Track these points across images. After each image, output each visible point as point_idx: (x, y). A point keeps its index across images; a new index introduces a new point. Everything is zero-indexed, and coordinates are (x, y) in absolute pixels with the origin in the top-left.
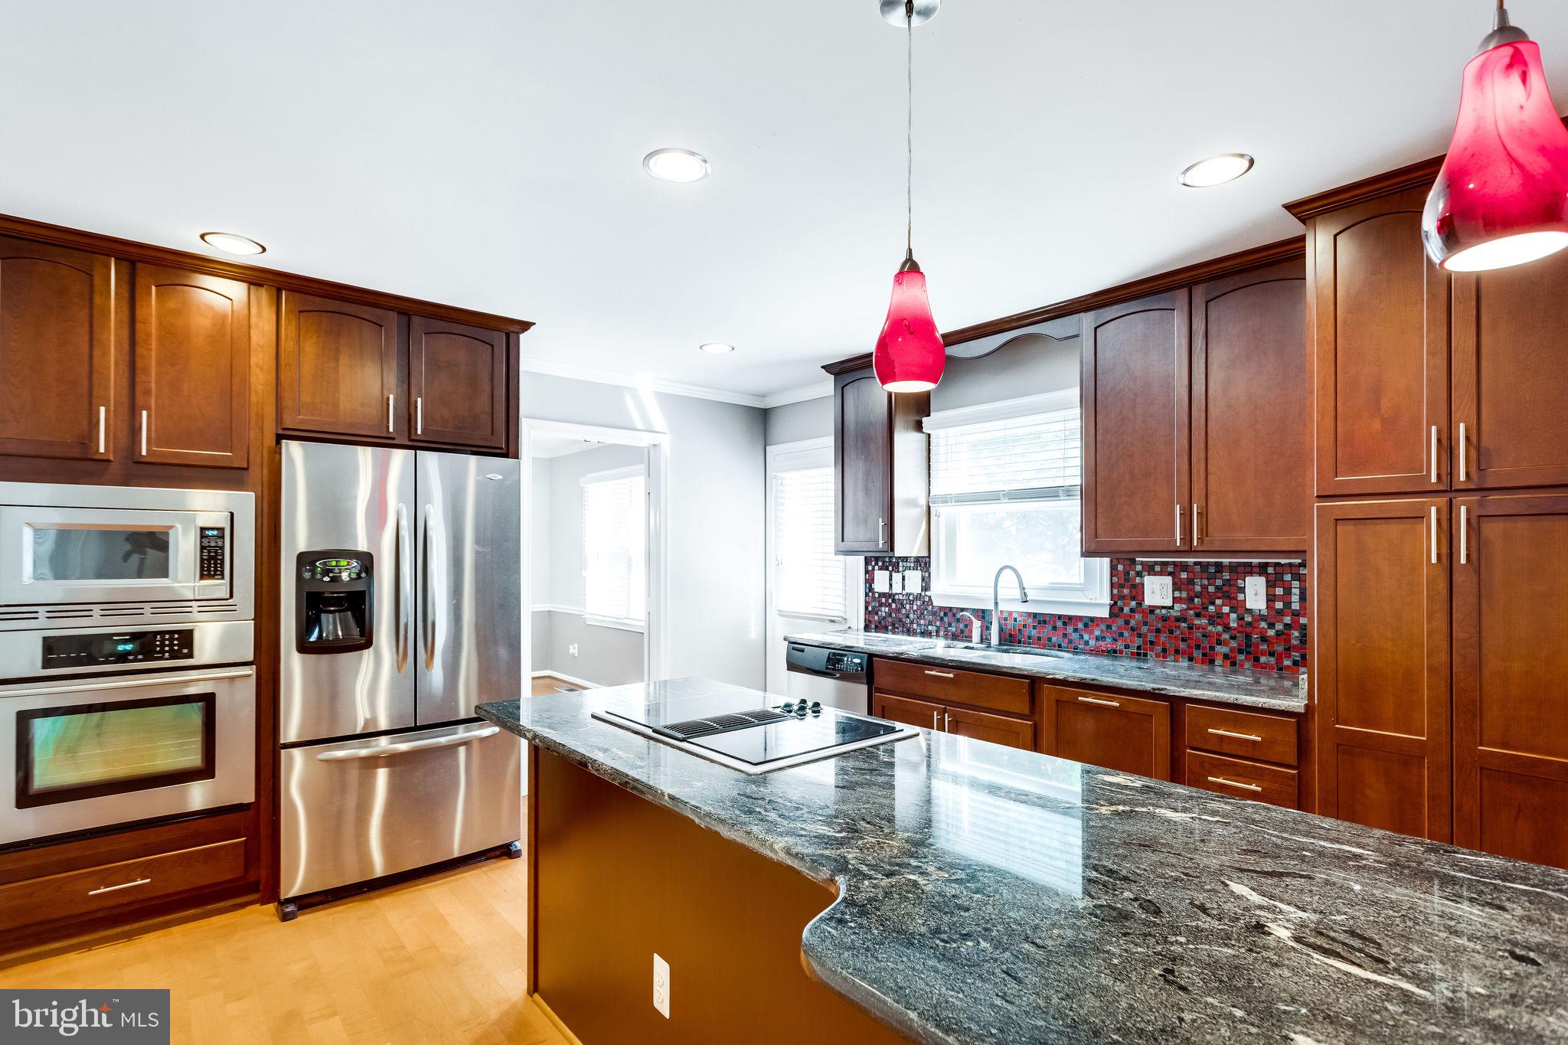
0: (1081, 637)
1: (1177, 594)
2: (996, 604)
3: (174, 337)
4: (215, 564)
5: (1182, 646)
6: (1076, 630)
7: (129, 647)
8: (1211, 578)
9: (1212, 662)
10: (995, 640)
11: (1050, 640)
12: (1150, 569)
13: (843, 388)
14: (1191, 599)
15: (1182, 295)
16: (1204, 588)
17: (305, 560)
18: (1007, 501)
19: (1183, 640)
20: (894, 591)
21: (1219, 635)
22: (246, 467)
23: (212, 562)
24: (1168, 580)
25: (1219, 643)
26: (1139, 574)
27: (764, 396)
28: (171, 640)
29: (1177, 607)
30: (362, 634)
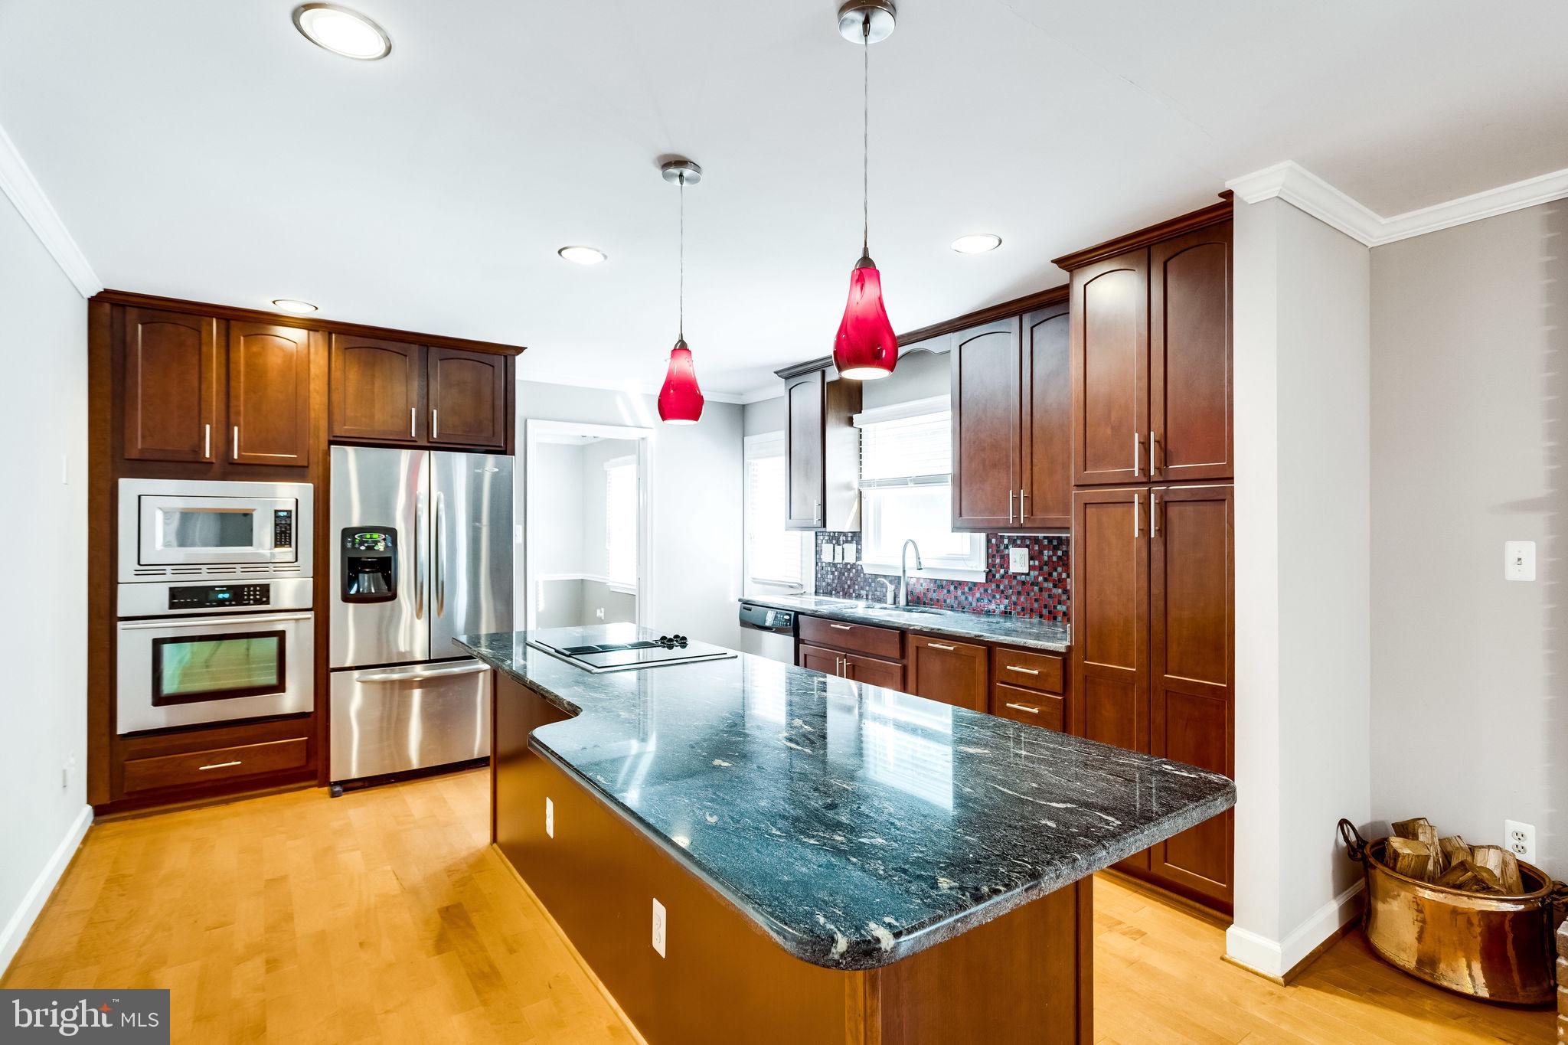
0: (966, 598)
1: (1032, 563)
2: (904, 571)
3: (256, 371)
4: (285, 536)
5: (1036, 605)
6: (963, 593)
7: (226, 596)
8: (1055, 549)
9: (1055, 618)
10: (902, 601)
11: (945, 601)
12: (1013, 542)
13: (790, 390)
14: (1041, 568)
15: (1015, 320)
16: (1050, 557)
17: (347, 533)
18: (913, 485)
19: (1036, 600)
20: (836, 561)
21: (1060, 596)
22: (306, 465)
23: (283, 534)
24: (1026, 550)
25: (1060, 603)
26: (1007, 547)
27: (741, 394)
28: (255, 591)
29: (1032, 573)
30: (389, 589)
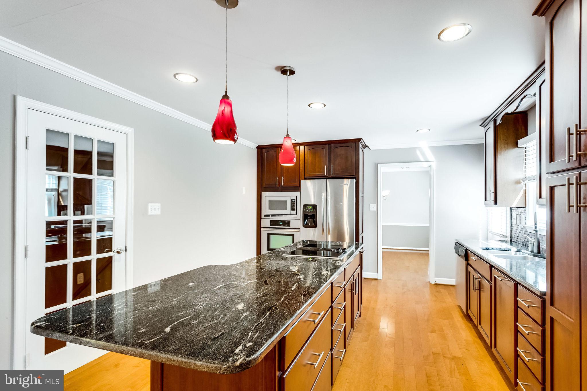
4: (294, 207)
7: (281, 223)
10: (535, 250)
13: (486, 133)
17: (304, 206)
20: (518, 224)
22: (299, 186)
28: (287, 222)
30: (316, 224)
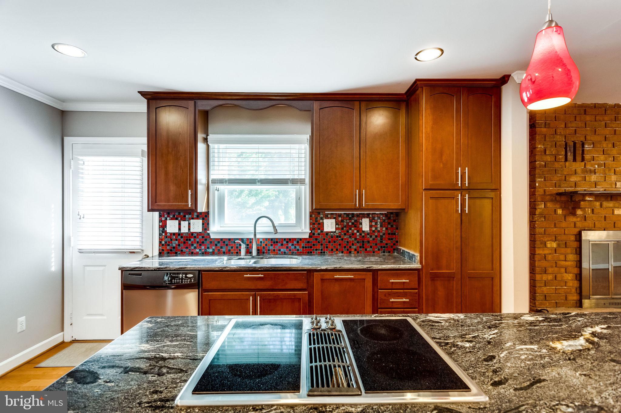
0: (295, 247)
1: (337, 226)
2: (255, 235)
5: (339, 247)
6: (293, 245)
8: (350, 219)
9: (350, 252)
10: (254, 253)
12: (327, 217)
14: (342, 228)
16: (348, 223)
18: (260, 184)
19: (340, 245)
20: (182, 232)
21: (353, 241)
24: (334, 221)
25: (353, 245)
26: (322, 219)
29: (337, 231)
